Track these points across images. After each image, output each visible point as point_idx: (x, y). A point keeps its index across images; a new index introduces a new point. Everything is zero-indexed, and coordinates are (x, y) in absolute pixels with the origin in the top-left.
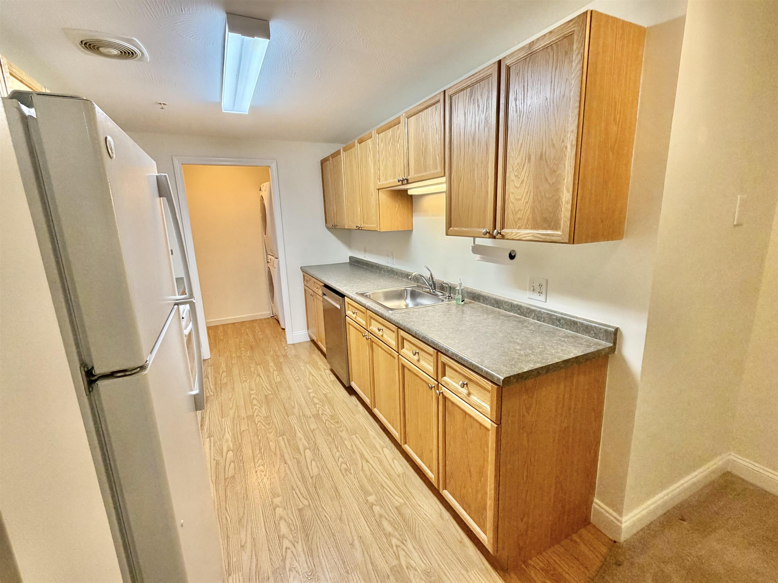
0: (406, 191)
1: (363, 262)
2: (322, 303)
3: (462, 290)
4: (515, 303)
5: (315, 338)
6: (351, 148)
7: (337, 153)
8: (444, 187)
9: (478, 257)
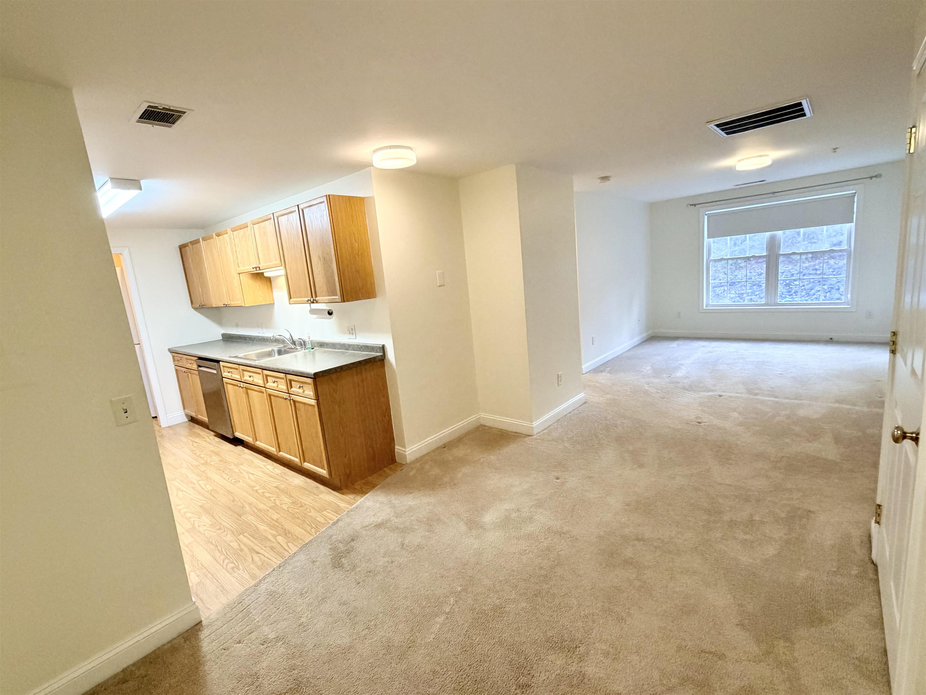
0: (263, 273)
1: (236, 337)
2: (198, 377)
3: (311, 341)
4: (342, 343)
5: (194, 414)
6: (209, 239)
7: (197, 242)
8: (283, 272)
9: (315, 316)
